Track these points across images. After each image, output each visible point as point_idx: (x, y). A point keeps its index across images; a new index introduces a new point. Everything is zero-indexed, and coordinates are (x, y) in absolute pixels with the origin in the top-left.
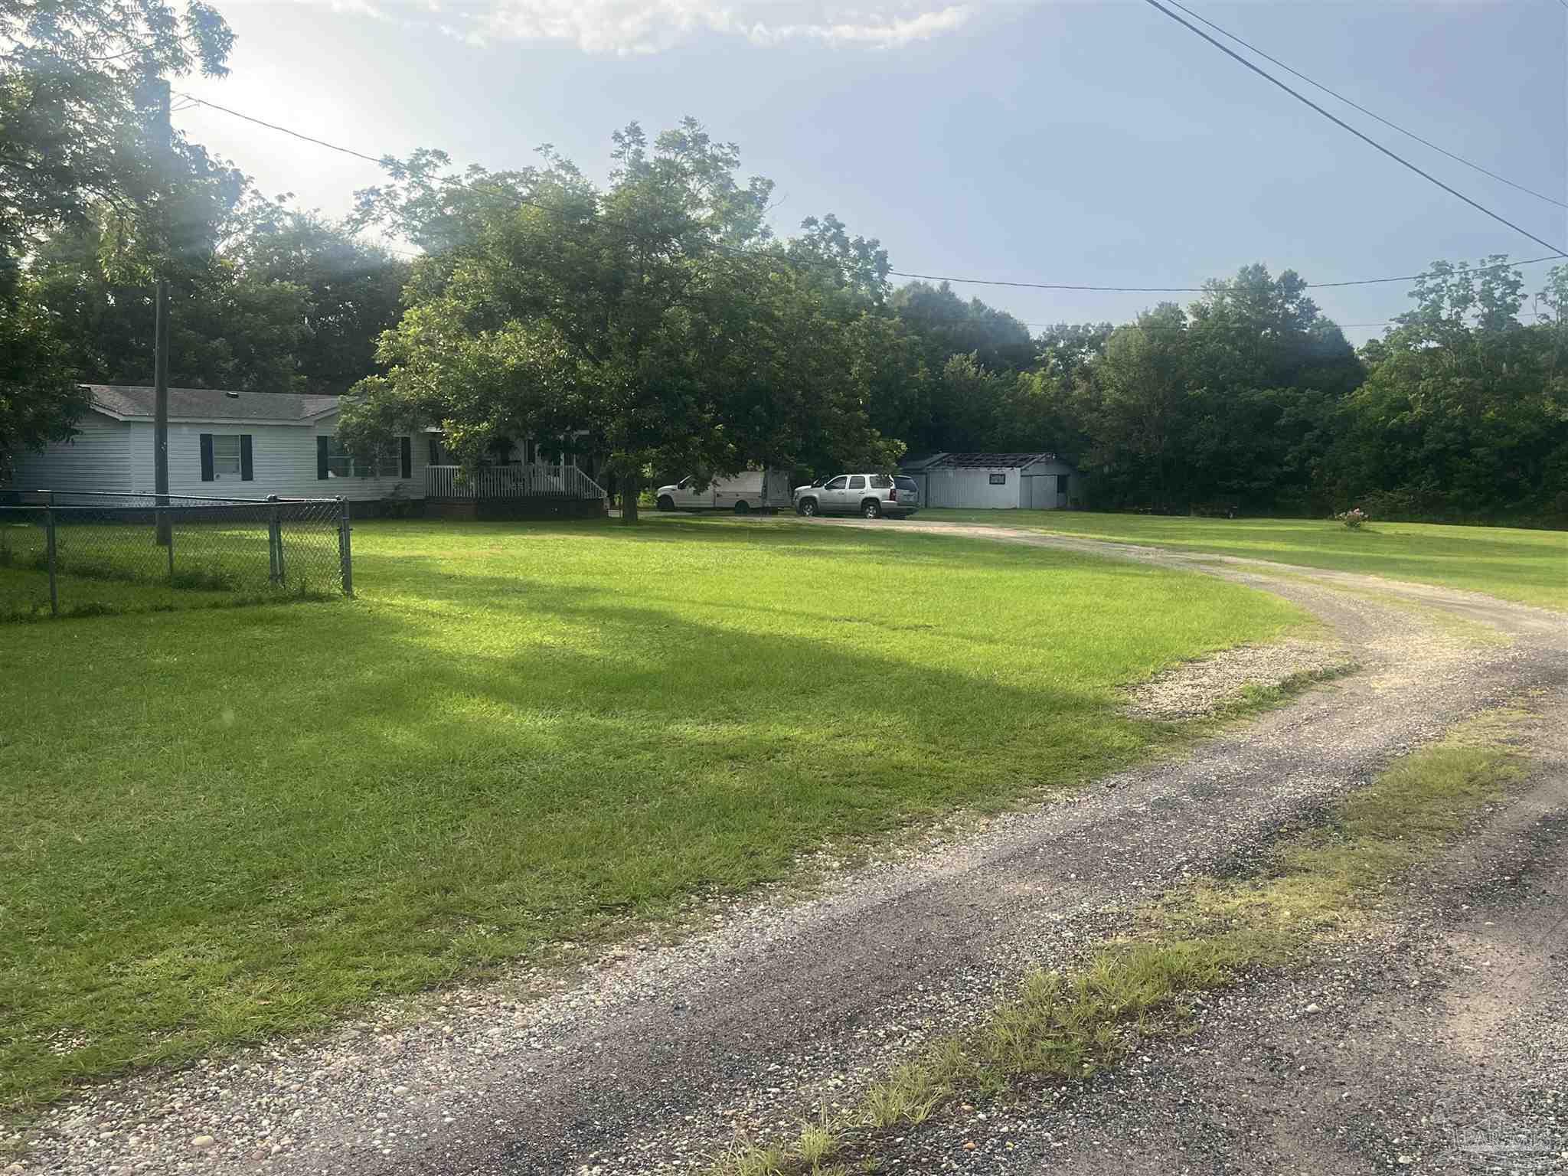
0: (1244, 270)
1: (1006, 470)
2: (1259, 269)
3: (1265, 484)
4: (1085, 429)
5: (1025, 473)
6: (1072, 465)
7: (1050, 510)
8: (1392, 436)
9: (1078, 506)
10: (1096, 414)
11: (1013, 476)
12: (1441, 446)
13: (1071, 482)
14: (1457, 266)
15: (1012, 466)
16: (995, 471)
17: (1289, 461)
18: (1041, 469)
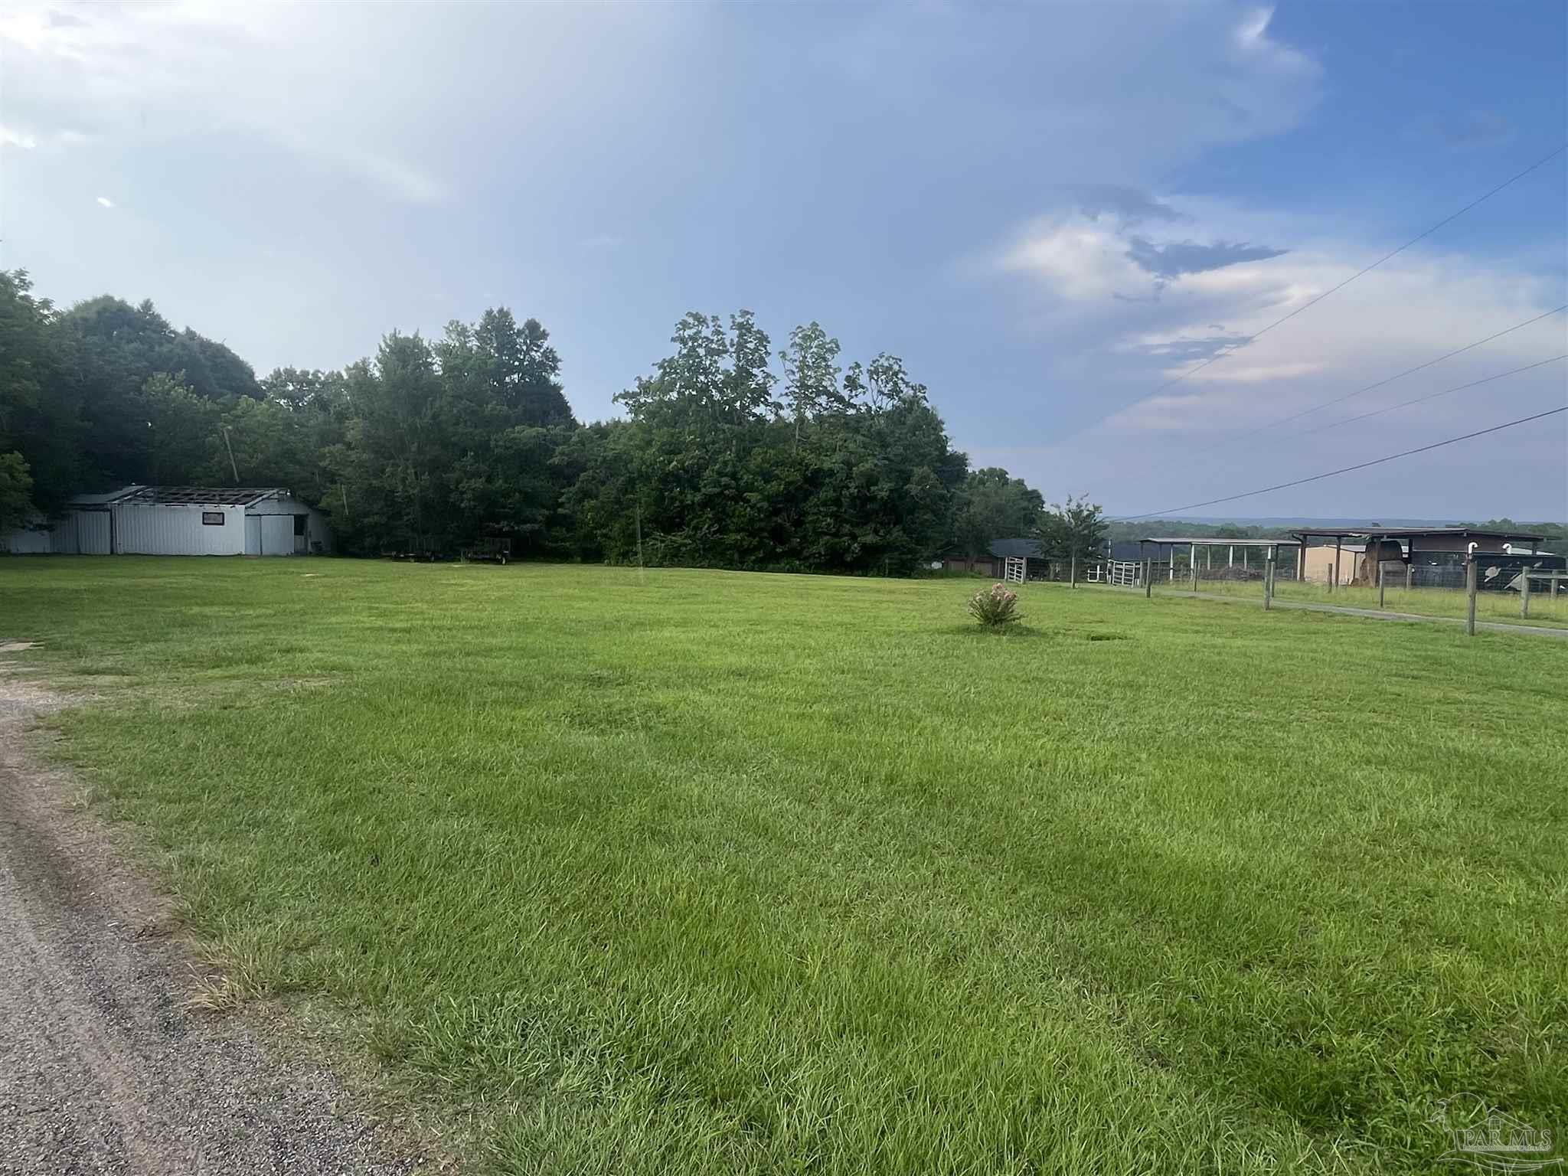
0: (489, 313)
1: (225, 508)
2: (504, 314)
3: (536, 526)
4: (327, 462)
5: (251, 512)
6: (311, 503)
7: (287, 556)
8: (669, 479)
9: (319, 552)
10: (339, 446)
11: (236, 515)
12: (717, 490)
13: (311, 524)
14: (709, 319)
15: (234, 503)
16: (209, 508)
17: (563, 503)
18: (274, 507)
